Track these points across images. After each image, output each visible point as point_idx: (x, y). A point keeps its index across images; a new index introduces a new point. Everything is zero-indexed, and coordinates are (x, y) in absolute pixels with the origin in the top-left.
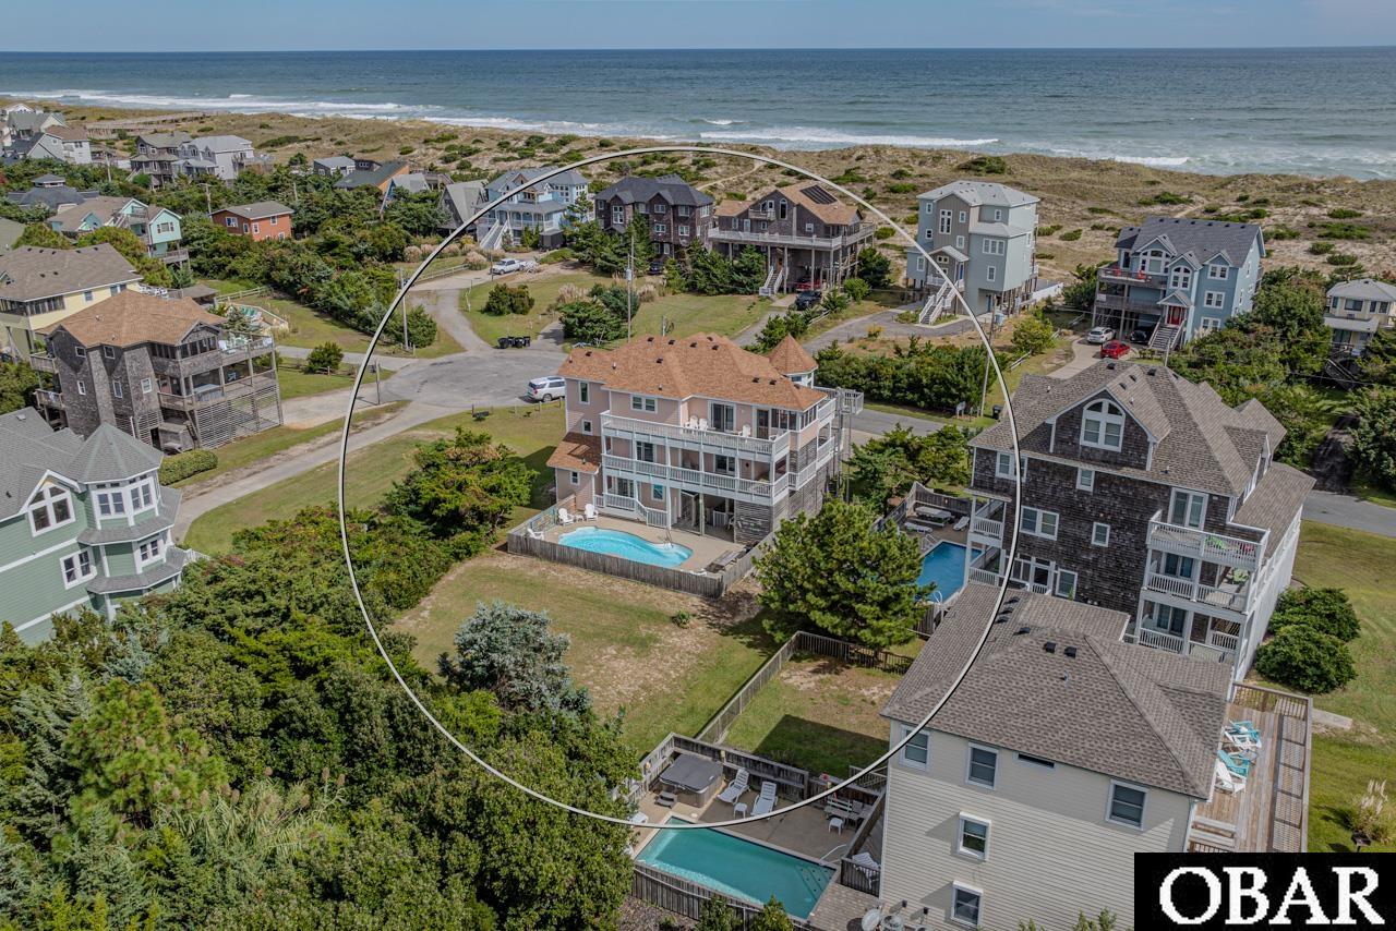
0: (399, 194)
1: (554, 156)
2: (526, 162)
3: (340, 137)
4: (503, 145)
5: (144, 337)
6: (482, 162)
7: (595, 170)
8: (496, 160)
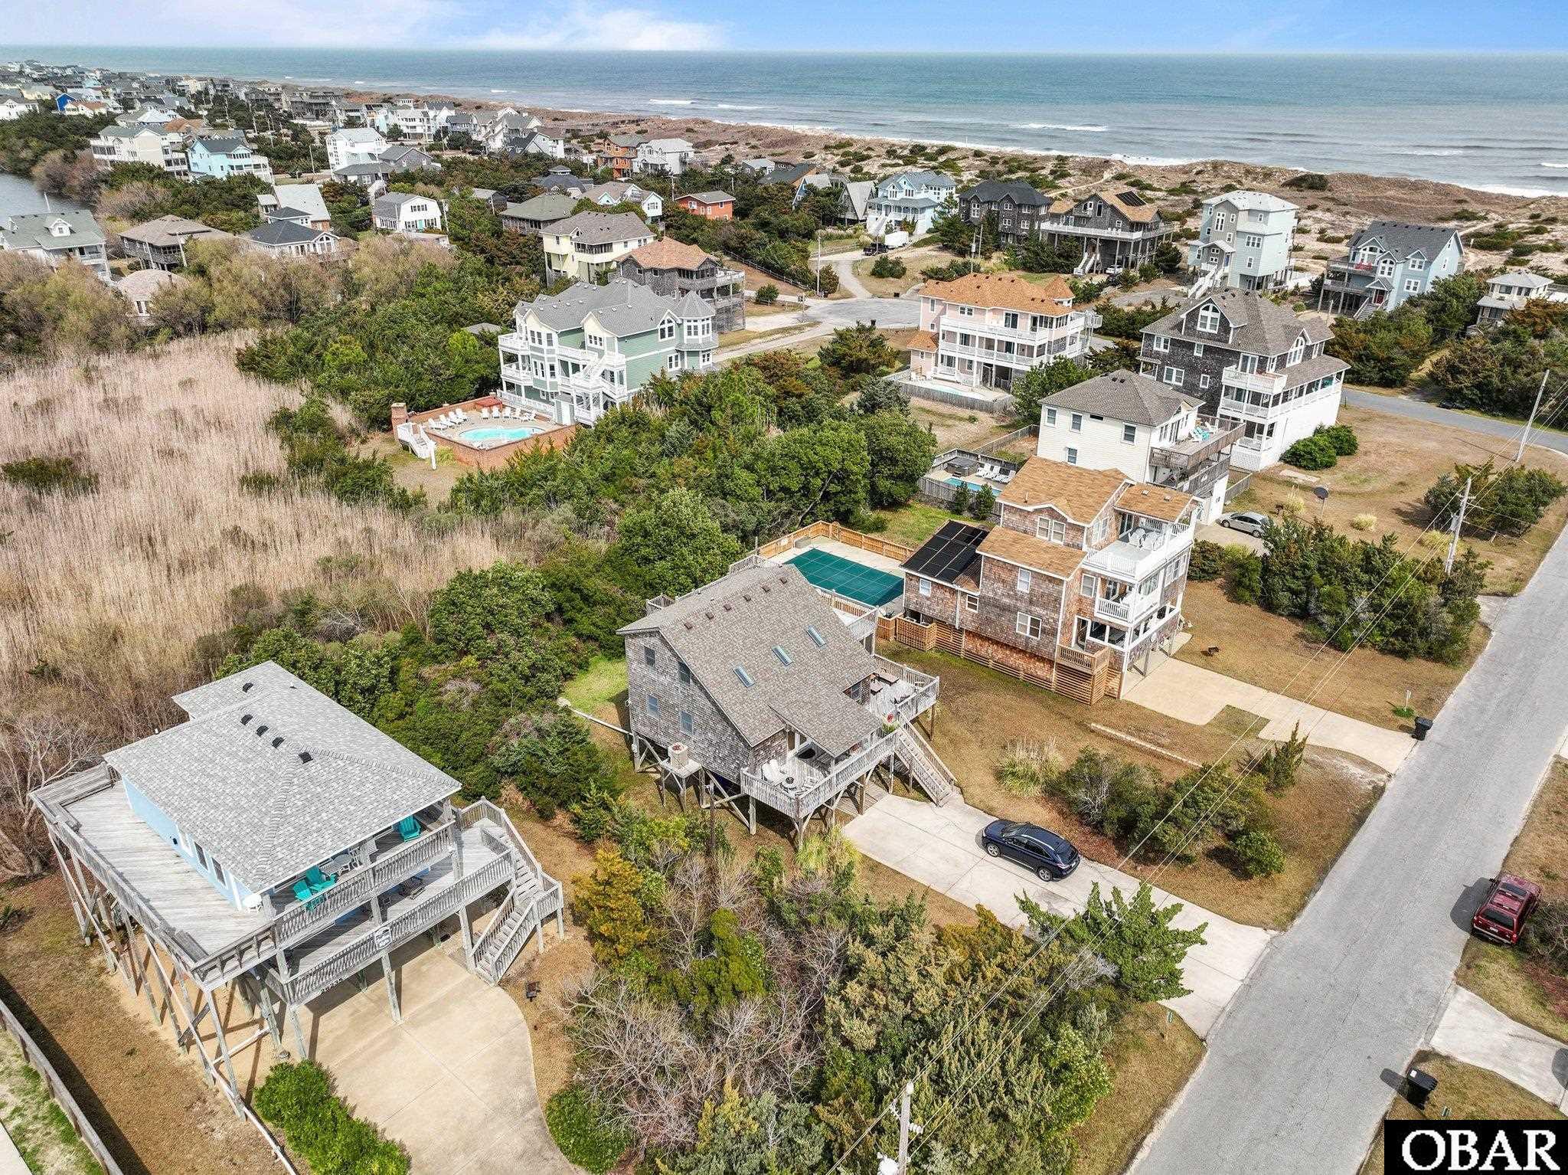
0: (811, 189)
1: (933, 164)
2: (909, 168)
3: (753, 142)
4: (891, 153)
5: (674, 265)
6: (871, 167)
7: (966, 176)
8: (884, 166)
